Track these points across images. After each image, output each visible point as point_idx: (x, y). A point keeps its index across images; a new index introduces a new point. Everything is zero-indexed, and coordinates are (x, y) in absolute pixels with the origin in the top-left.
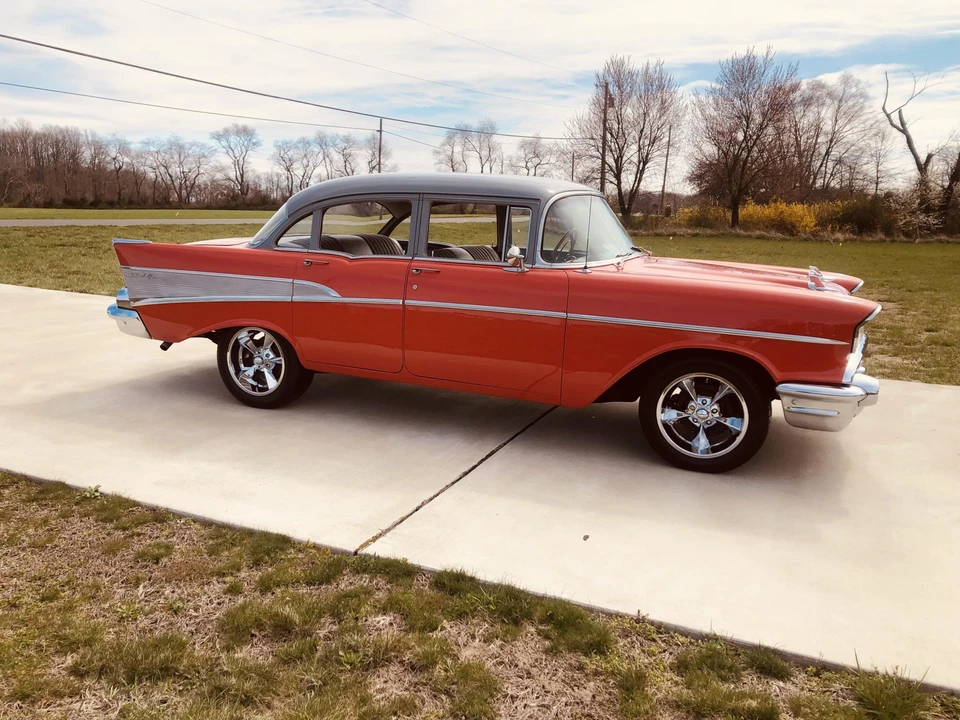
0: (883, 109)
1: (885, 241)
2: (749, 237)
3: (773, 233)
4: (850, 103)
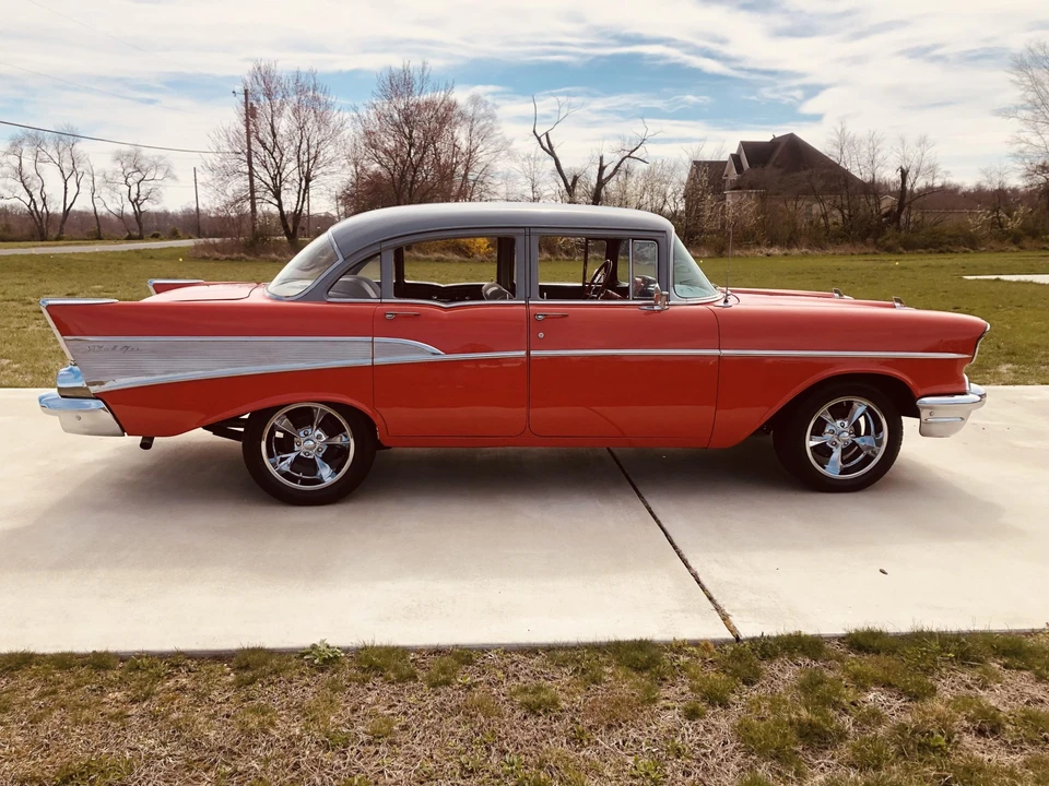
0: (534, 132)
1: (550, 260)
2: (429, 260)
3: (450, 256)
4: (482, 123)
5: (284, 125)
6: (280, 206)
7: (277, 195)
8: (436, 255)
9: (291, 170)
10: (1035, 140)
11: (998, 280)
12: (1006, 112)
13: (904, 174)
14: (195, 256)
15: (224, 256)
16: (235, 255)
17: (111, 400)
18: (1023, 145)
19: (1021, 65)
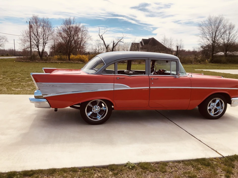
0: (99, 35)
2: (75, 63)
3: (80, 62)
5: (40, 30)
6: (38, 49)
7: (38, 47)
8: (76, 62)
9: (41, 41)
10: (203, 41)
11: (202, 70)
12: (197, 35)
13: (177, 47)
14: (18, 61)
15: (25, 61)
16: (27, 61)
17: (48, 99)
18: (200, 42)
19: (200, 25)
